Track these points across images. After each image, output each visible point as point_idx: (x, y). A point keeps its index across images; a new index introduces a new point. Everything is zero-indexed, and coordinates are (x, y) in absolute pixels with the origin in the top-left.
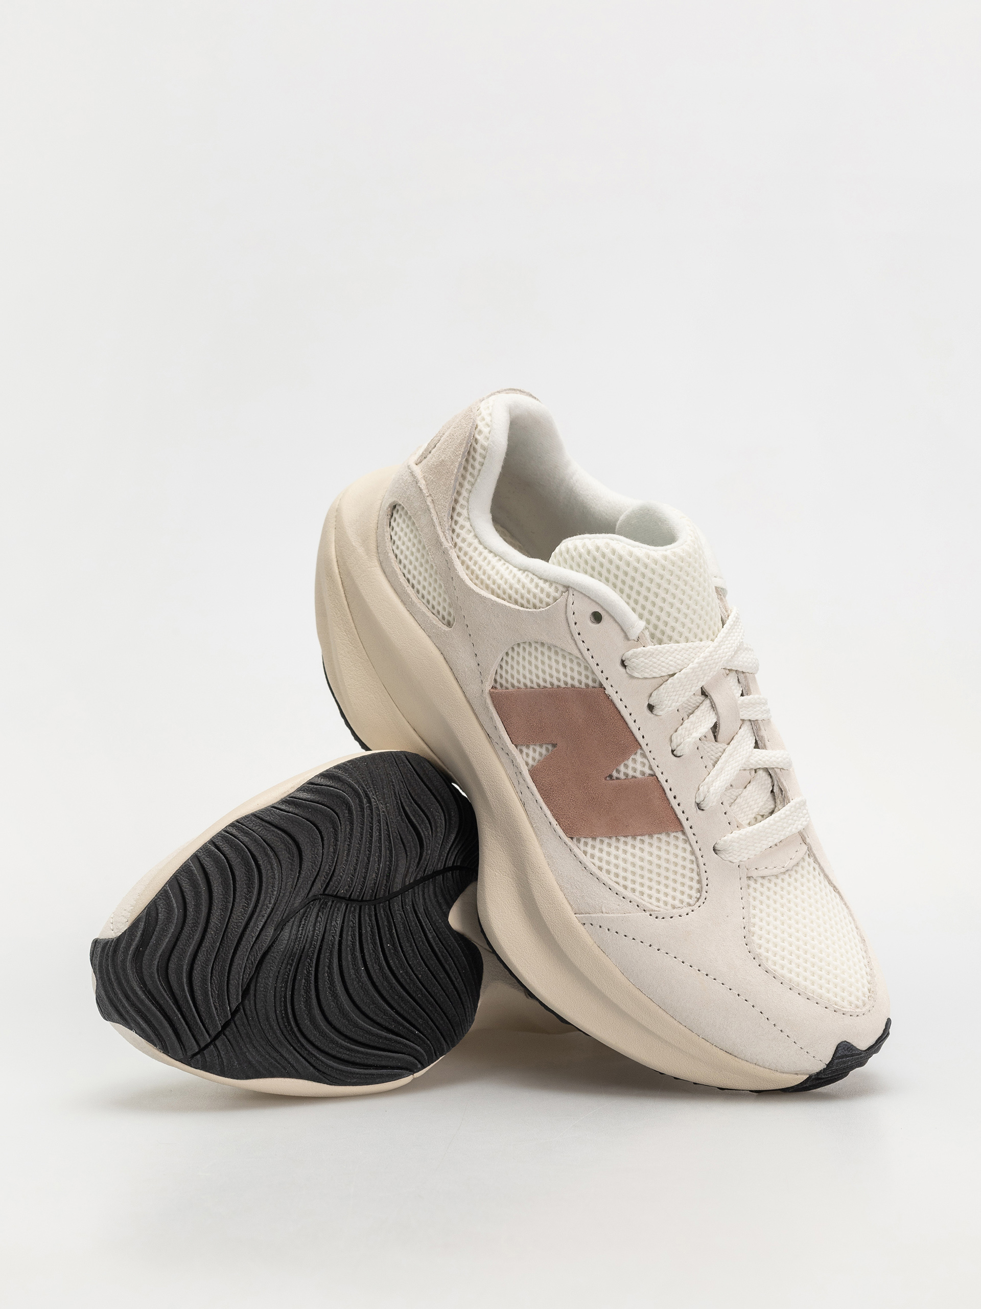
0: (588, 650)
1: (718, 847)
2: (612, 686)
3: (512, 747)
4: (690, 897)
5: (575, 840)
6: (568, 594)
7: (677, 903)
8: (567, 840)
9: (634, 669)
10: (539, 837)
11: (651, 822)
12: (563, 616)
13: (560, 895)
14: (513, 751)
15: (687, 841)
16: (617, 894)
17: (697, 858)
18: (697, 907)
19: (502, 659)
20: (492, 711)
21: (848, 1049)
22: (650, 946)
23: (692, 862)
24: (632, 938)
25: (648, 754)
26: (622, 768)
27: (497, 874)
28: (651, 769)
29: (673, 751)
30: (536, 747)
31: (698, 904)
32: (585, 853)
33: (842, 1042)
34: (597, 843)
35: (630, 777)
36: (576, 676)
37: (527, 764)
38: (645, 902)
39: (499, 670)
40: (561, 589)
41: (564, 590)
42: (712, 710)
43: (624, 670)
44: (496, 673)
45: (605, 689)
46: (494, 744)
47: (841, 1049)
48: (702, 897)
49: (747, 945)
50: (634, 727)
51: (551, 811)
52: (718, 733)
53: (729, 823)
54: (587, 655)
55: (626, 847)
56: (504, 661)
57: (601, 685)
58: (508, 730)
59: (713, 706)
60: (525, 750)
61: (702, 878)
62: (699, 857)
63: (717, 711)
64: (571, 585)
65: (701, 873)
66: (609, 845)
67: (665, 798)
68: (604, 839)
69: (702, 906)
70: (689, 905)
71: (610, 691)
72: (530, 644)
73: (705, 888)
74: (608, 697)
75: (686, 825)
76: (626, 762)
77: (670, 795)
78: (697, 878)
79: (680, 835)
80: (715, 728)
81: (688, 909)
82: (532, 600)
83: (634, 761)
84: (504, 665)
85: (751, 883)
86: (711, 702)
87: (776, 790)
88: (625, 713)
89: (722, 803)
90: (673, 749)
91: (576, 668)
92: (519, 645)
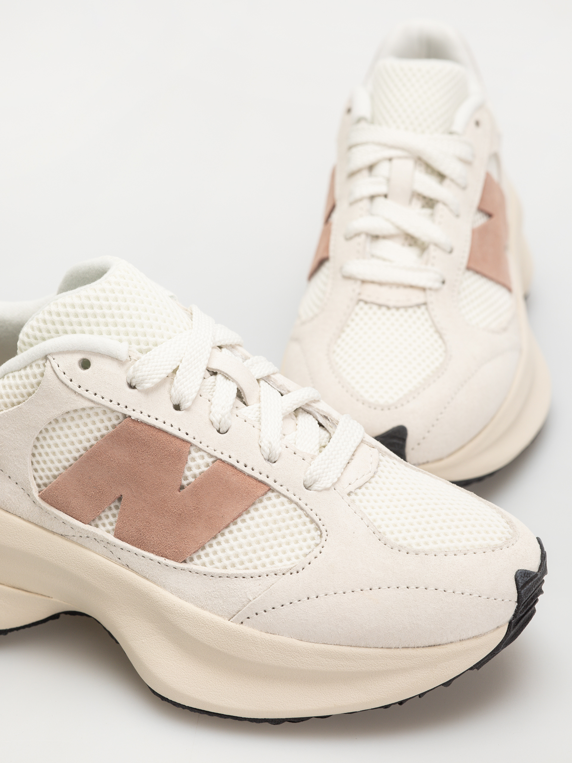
0: (95, 394)
1: (308, 484)
2: (134, 410)
3: (87, 527)
4: (313, 539)
5: (188, 560)
6: (50, 361)
7: (306, 551)
8: (183, 565)
9: (142, 382)
10: (157, 582)
11: (240, 499)
12: (57, 381)
13: (206, 614)
14: (89, 530)
15: (280, 494)
16: (252, 577)
17: (297, 504)
18: (325, 541)
19: (32, 462)
20: (52, 510)
21: (524, 575)
22: (308, 598)
23: (295, 510)
24: (289, 603)
25: (200, 446)
26: (187, 473)
27: (143, 641)
28: (212, 456)
29: (219, 431)
30: (106, 513)
31: (324, 539)
32: (204, 565)
33: (517, 572)
34: (208, 550)
35: (198, 476)
36: (101, 426)
37: (108, 532)
38: (279, 566)
39: (36, 475)
40: (41, 362)
41: (44, 361)
42: (228, 380)
43: (136, 390)
44: (35, 478)
45: (130, 417)
46: (72, 538)
47: (520, 578)
48: (323, 532)
49: (385, 545)
50: (174, 431)
51: (153, 552)
52: (246, 398)
53: (303, 459)
54: (97, 399)
55: (233, 534)
56: (35, 463)
57: (125, 416)
58: (74, 516)
59: (227, 377)
60: (99, 523)
61: (312, 516)
62: (298, 501)
63: (232, 378)
64: (47, 353)
65: (308, 512)
66: (219, 543)
67: (238, 471)
68: (211, 542)
69: (328, 538)
70: (317, 545)
71: (135, 415)
72: (47, 430)
73: (320, 523)
74: (136, 421)
75: (269, 481)
76: (187, 466)
77: (240, 466)
78: (308, 519)
79: (270, 494)
80: (240, 395)
81: (319, 548)
82: (24, 391)
83: (193, 459)
84: (36, 466)
85: (353, 496)
86: (223, 375)
87: (322, 421)
88: (159, 424)
89: (286, 447)
90: (218, 429)
91: (96, 419)
92: (38, 439)
